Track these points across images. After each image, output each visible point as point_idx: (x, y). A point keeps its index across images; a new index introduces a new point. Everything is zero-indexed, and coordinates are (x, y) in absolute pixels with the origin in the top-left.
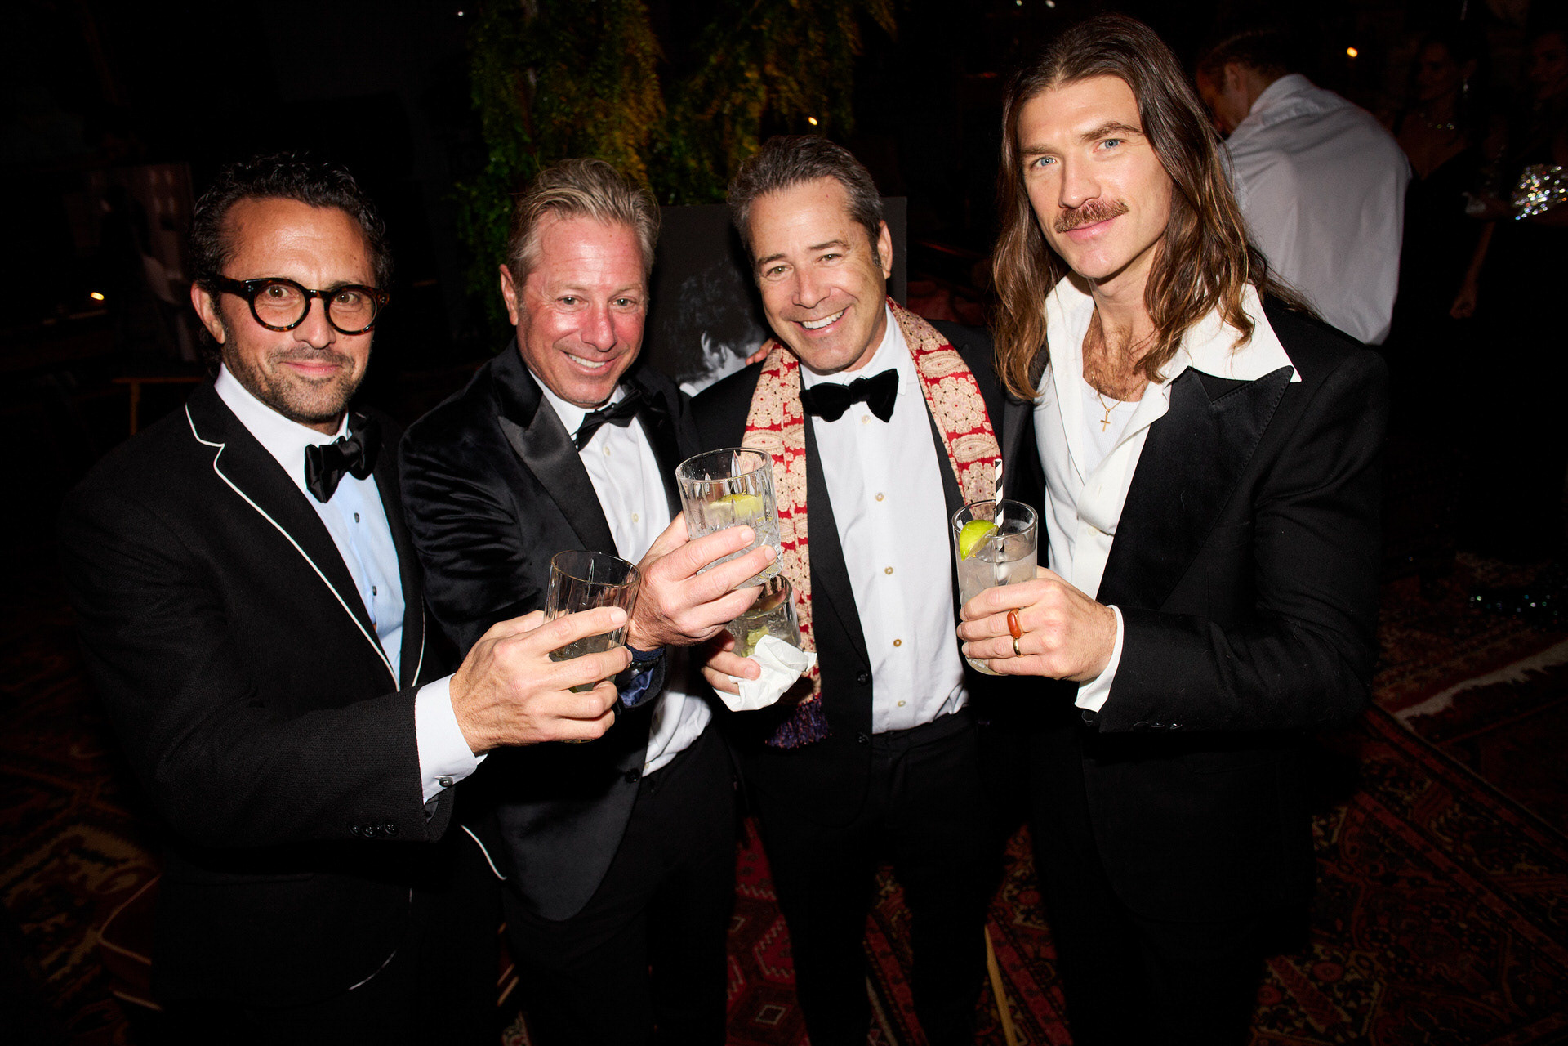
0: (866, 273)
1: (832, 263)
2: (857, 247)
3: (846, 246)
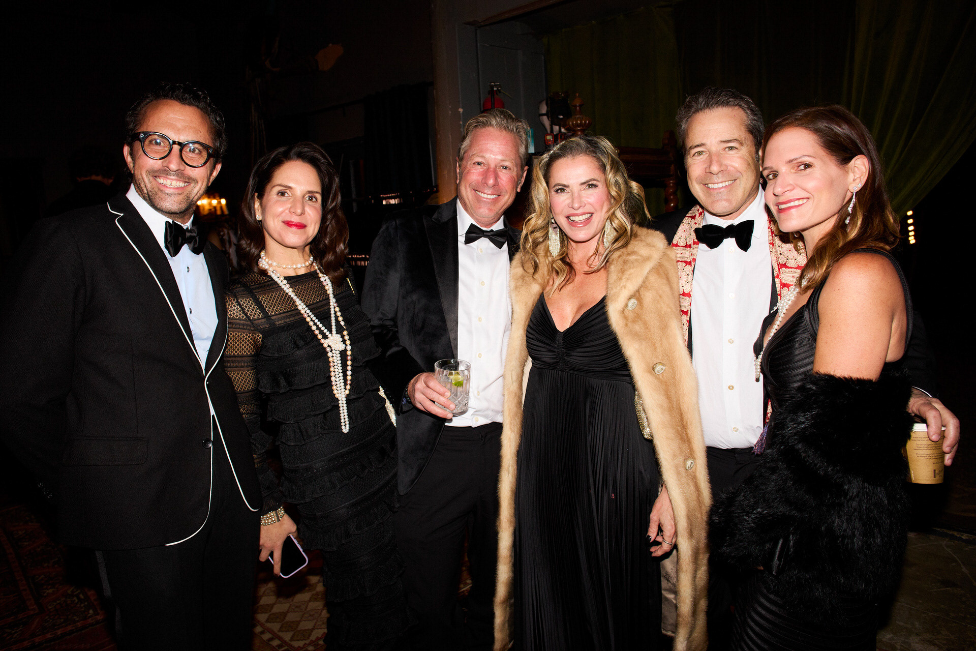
0: (750, 162)
1: (731, 152)
2: (747, 146)
3: (741, 144)
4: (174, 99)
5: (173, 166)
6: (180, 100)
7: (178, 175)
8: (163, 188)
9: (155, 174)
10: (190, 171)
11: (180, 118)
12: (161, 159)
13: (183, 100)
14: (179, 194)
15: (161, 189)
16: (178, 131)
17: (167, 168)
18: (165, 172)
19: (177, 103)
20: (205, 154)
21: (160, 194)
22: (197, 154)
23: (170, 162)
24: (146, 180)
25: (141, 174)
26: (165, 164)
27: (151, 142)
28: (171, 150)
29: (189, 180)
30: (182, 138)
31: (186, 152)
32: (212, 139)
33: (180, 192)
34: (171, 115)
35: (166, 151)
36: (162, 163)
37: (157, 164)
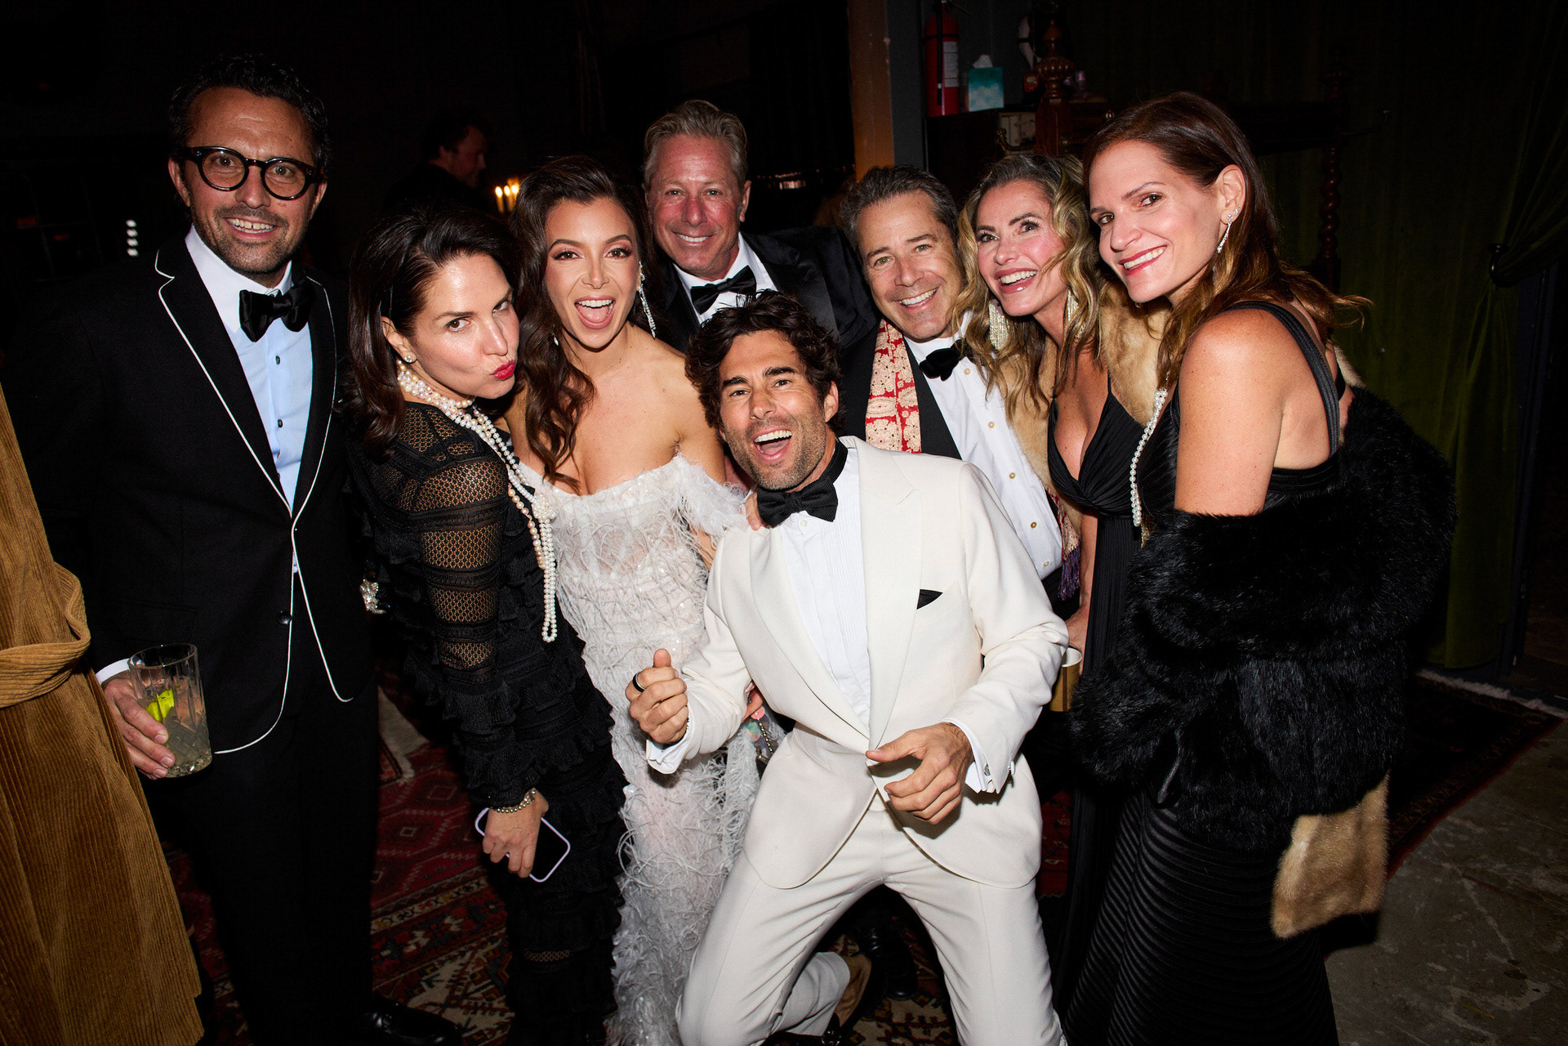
3: (934, 239)
4: (242, 87)
5: (253, 200)
6: (253, 90)
7: (260, 215)
8: (240, 237)
9: (226, 214)
10: (278, 207)
11: (257, 119)
12: (232, 189)
13: (258, 88)
14: (264, 244)
15: (236, 234)
16: (255, 142)
17: (245, 205)
18: (241, 209)
19: (248, 94)
20: (300, 176)
21: (236, 245)
22: (288, 177)
23: (248, 194)
24: (215, 226)
25: (207, 217)
26: (239, 198)
27: (213, 160)
28: (247, 172)
29: (277, 222)
30: (261, 152)
31: (271, 174)
32: (309, 148)
33: (264, 241)
34: (242, 116)
35: (238, 175)
36: (235, 196)
37: (228, 198)
